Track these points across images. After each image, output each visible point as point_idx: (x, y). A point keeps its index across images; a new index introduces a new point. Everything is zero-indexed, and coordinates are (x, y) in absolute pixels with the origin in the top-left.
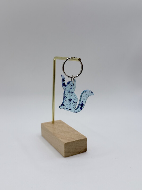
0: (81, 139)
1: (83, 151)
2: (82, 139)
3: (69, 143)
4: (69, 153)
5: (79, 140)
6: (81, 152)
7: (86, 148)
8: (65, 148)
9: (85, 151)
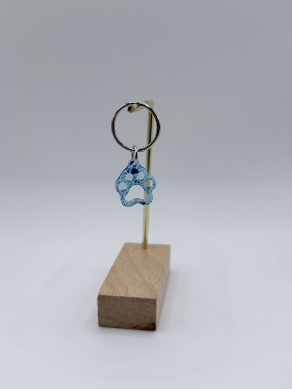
0: (141, 297)
1: (144, 325)
2: (142, 299)
3: (110, 298)
4: (108, 319)
5: (134, 298)
6: (139, 326)
7: (152, 322)
8: (100, 305)
9: (150, 327)
